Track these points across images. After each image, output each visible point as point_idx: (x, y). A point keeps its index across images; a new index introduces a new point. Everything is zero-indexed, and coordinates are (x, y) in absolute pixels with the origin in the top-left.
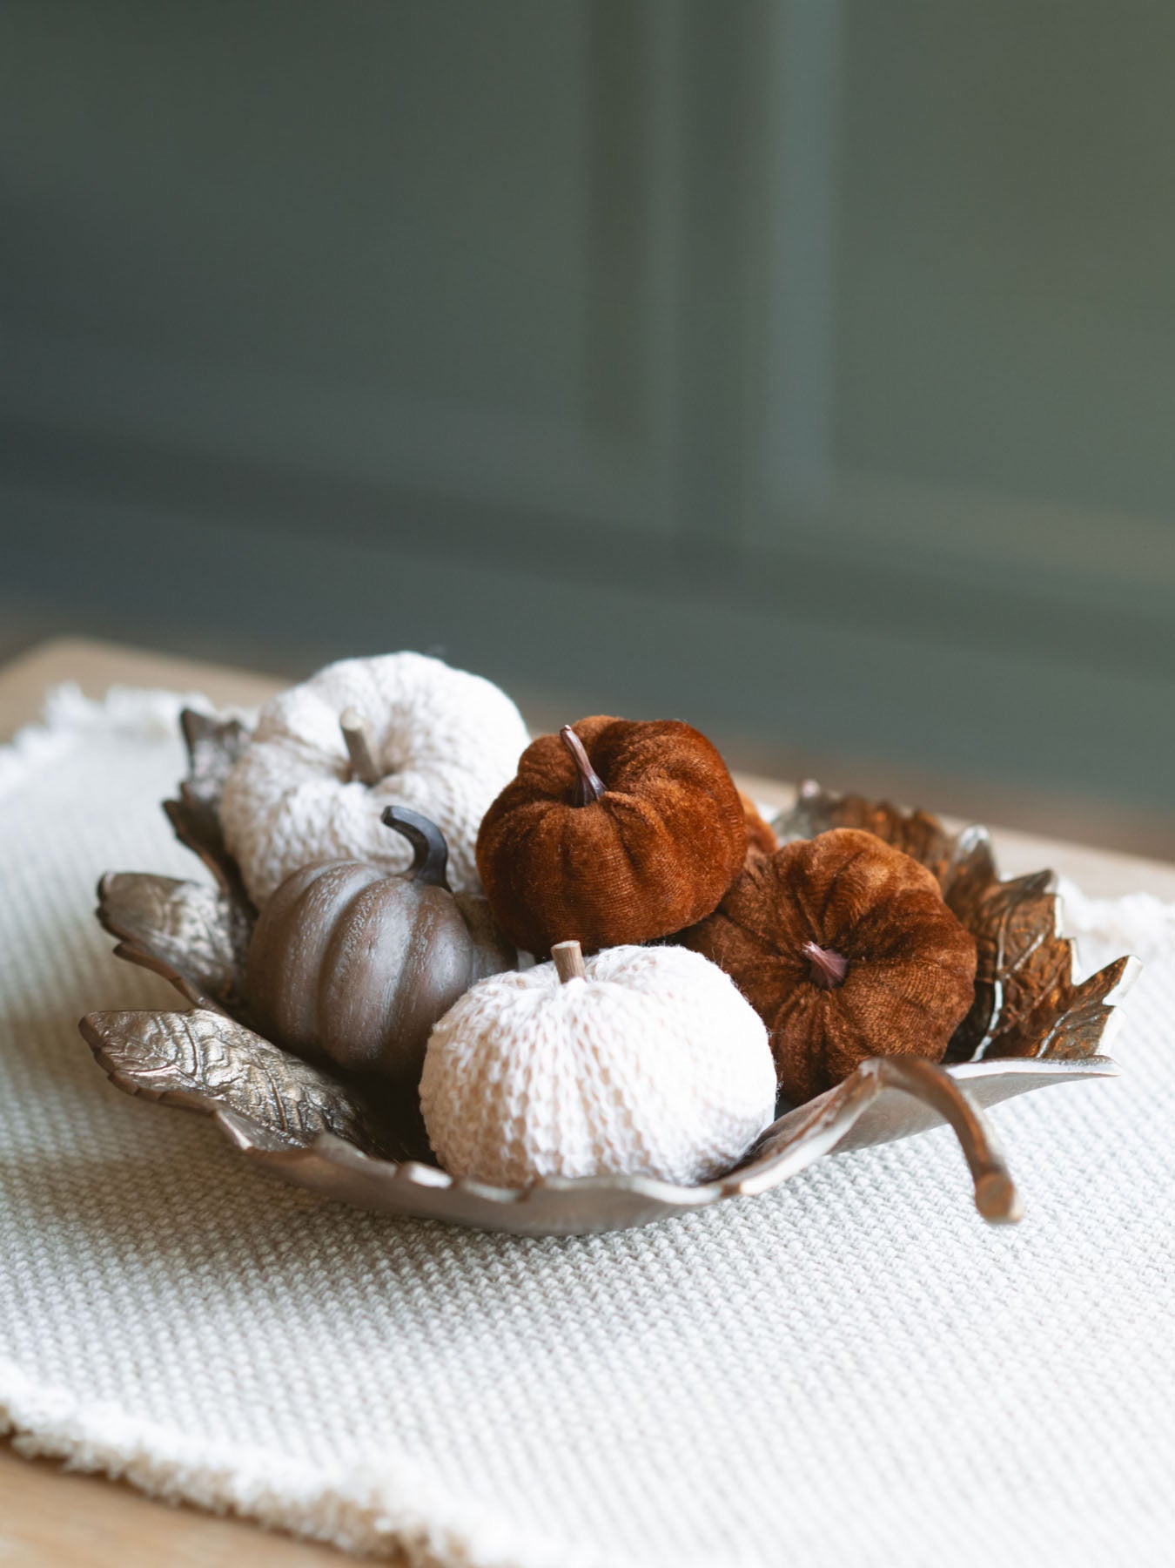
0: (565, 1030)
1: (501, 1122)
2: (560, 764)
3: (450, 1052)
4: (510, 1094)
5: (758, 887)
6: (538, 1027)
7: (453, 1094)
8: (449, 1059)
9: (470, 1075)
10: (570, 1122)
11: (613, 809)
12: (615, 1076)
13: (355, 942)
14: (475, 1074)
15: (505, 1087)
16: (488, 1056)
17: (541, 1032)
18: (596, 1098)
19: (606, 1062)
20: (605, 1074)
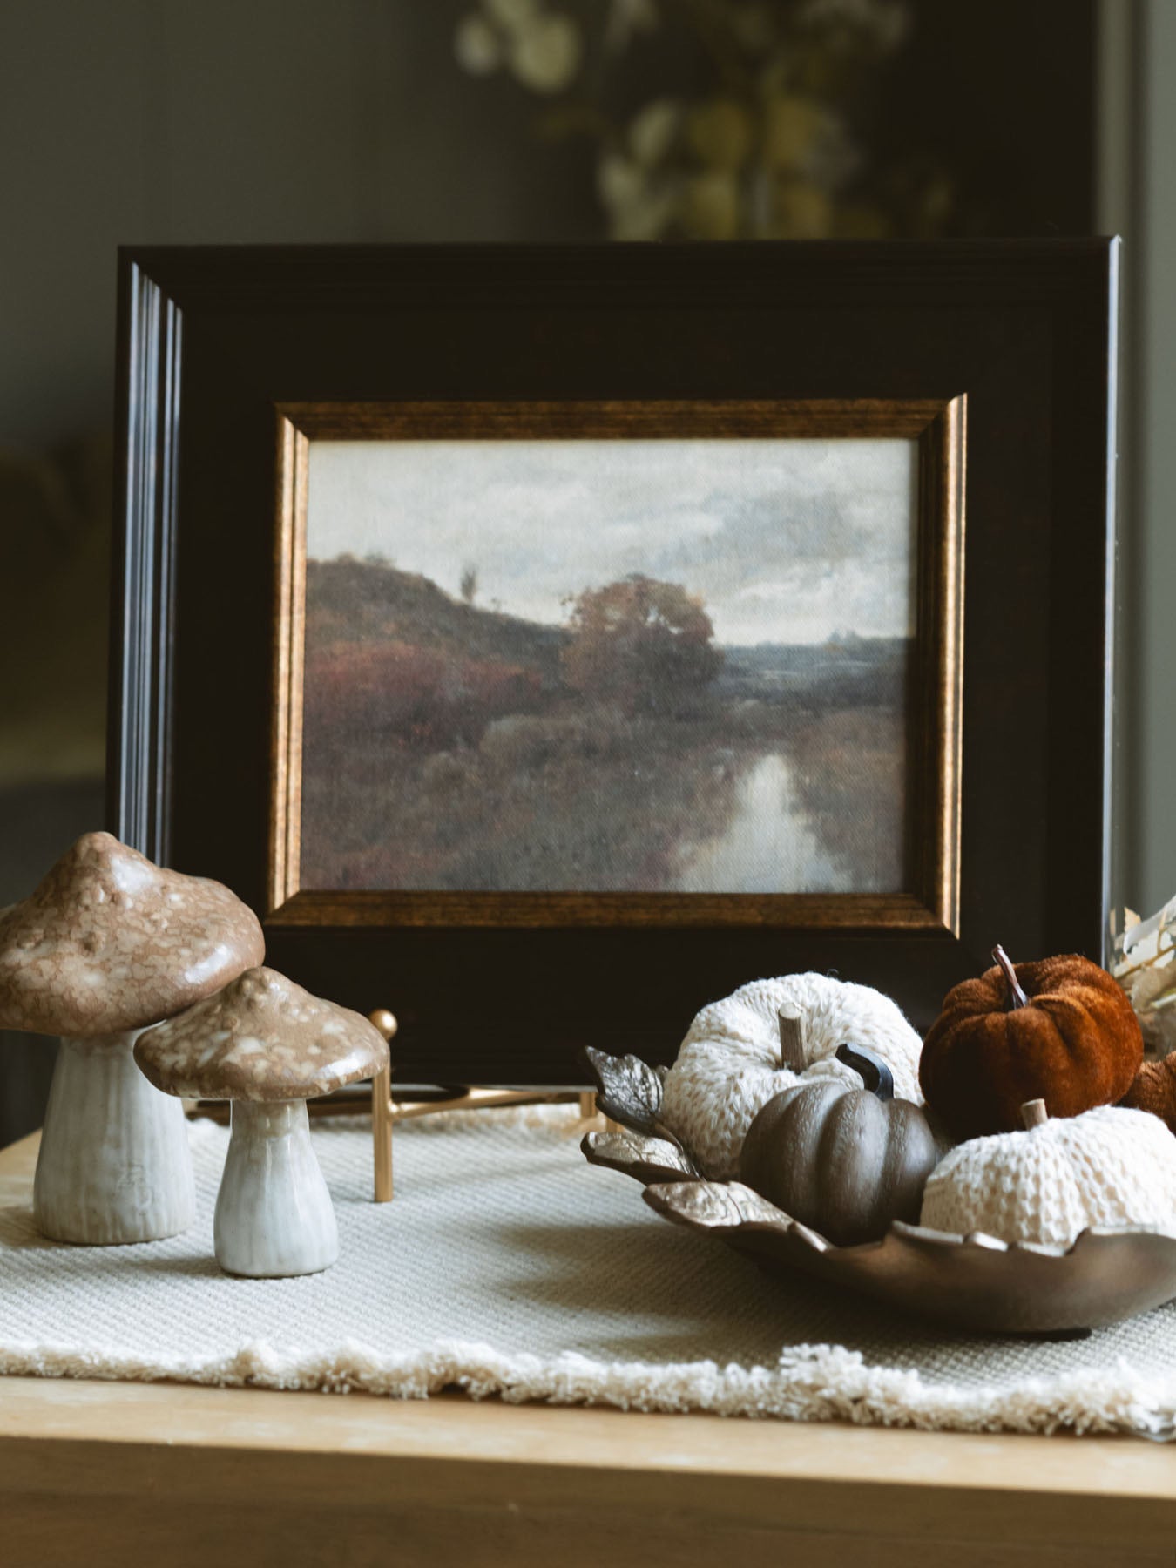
0: (1060, 1147)
1: (1017, 1222)
2: (986, 993)
3: (959, 1182)
4: (1025, 1198)
5: (1156, 1083)
6: (1037, 1148)
7: (969, 1213)
8: (961, 1186)
9: (982, 1193)
10: (1075, 1216)
11: (1044, 1005)
12: (1108, 1177)
13: (847, 1129)
14: (987, 1192)
15: (1019, 1193)
16: (999, 1174)
17: (1041, 1150)
18: (1094, 1195)
19: (1098, 1167)
20: (1099, 1177)
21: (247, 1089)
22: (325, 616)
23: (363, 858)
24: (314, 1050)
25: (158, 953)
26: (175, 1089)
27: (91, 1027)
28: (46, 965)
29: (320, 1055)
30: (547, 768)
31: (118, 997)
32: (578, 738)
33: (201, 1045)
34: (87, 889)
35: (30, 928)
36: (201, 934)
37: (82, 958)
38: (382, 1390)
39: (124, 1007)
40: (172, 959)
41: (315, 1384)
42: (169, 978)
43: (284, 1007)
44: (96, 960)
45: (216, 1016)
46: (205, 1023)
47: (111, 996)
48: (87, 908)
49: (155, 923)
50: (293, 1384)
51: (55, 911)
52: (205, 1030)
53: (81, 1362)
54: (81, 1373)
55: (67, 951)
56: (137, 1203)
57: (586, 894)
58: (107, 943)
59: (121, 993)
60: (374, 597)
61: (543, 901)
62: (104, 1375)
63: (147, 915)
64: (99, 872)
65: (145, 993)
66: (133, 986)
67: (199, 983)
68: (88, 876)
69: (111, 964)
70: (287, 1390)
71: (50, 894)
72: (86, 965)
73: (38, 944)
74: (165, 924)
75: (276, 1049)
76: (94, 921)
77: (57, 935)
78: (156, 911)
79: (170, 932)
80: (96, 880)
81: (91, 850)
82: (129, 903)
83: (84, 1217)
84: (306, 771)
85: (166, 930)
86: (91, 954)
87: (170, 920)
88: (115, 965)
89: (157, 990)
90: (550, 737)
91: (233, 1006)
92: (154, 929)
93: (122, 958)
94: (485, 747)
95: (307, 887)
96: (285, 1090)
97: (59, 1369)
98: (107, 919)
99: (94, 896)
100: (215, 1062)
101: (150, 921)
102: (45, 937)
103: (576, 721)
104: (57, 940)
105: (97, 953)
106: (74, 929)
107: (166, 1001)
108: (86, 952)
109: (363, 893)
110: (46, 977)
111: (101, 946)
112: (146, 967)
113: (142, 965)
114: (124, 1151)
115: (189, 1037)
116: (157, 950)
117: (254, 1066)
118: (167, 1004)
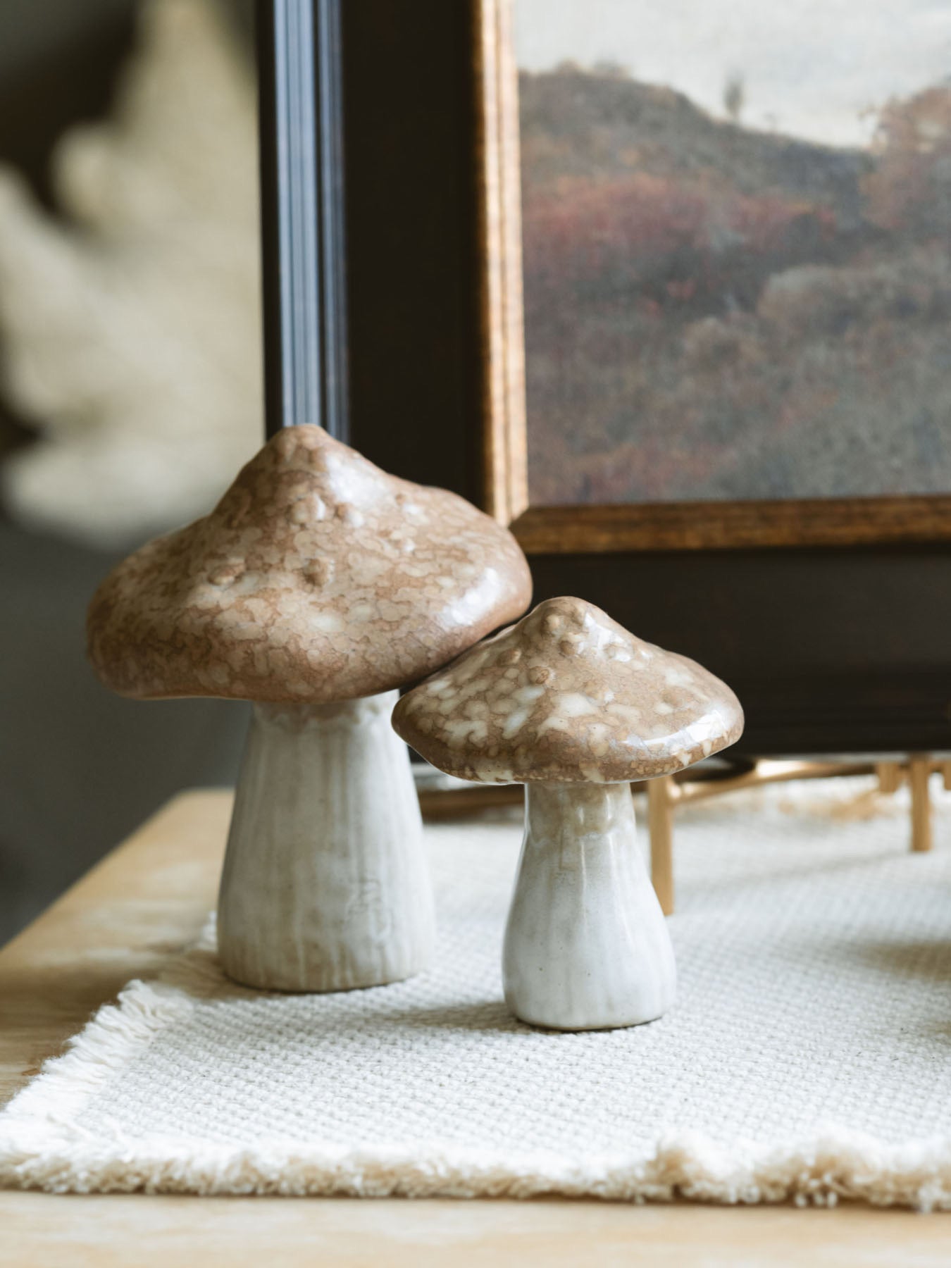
21: (582, 766)
22: (544, 144)
23: (609, 462)
24: (664, 709)
25: (409, 584)
26: (472, 769)
27: (328, 689)
28: (256, 605)
29: (674, 714)
30: (850, 334)
31: (362, 647)
32: (889, 293)
33: (503, 707)
34: (300, 500)
35: (223, 557)
36: (463, 556)
37: (305, 594)
38: (889, 1199)
39: (373, 659)
40: (430, 592)
41: (780, 1194)
42: (431, 618)
43: (610, 648)
44: (325, 597)
45: (515, 666)
46: (503, 676)
47: (354, 645)
48: (303, 526)
49: (397, 544)
50: (750, 1195)
51: (258, 532)
52: (504, 686)
53: (418, 1174)
54: (419, 1189)
55: (283, 585)
56: (372, 931)
57: (913, 499)
58: (336, 572)
59: (367, 640)
60: (607, 116)
61: (857, 509)
62: (454, 1191)
63: (385, 534)
64: (314, 477)
65: (400, 639)
66: (382, 630)
67: (470, 623)
68: (298, 482)
69: (346, 602)
70: (741, 1204)
71: (245, 510)
72: (312, 603)
73: (239, 578)
74: (410, 547)
75: (613, 709)
76: (314, 544)
77: (264, 564)
78: (395, 528)
79: (420, 555)
80: (311, 488)
81: (300, 447)
82: (357, 519)
83: (301, 953)
84: (531, 348)
85: (413, 553)
86: (316, 589)
87: (416, 540)
88: (353, 602)
89: (417, 635)
90: (852, 294)
91: (539, 651)
92: (397, 552)
93: (361, 593)
94: (765, 310)
95: (538, 501)
96: (633, 766)
97: (385, 1185)
98: (331, 541)
99: (311, 510)
100: (531, 730)
101: (390, 541)
102: (248, 569)
103: (886, 271)
104: (266, 572)
105: (324, 587)
106: (289, 556)
107: (429, 650)
108: (309, 587)
109: (613, 508)
110: (260, 623)
111: (329, 579)
112: (397, 603)
113: (391, 601)
114: (354, 862)
115: (481, 696)
116: (407, 580)
117: (590, 733)
118: (430, 655)
